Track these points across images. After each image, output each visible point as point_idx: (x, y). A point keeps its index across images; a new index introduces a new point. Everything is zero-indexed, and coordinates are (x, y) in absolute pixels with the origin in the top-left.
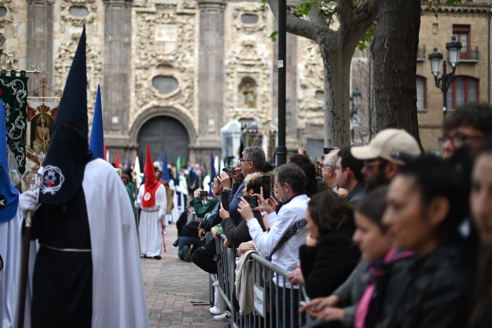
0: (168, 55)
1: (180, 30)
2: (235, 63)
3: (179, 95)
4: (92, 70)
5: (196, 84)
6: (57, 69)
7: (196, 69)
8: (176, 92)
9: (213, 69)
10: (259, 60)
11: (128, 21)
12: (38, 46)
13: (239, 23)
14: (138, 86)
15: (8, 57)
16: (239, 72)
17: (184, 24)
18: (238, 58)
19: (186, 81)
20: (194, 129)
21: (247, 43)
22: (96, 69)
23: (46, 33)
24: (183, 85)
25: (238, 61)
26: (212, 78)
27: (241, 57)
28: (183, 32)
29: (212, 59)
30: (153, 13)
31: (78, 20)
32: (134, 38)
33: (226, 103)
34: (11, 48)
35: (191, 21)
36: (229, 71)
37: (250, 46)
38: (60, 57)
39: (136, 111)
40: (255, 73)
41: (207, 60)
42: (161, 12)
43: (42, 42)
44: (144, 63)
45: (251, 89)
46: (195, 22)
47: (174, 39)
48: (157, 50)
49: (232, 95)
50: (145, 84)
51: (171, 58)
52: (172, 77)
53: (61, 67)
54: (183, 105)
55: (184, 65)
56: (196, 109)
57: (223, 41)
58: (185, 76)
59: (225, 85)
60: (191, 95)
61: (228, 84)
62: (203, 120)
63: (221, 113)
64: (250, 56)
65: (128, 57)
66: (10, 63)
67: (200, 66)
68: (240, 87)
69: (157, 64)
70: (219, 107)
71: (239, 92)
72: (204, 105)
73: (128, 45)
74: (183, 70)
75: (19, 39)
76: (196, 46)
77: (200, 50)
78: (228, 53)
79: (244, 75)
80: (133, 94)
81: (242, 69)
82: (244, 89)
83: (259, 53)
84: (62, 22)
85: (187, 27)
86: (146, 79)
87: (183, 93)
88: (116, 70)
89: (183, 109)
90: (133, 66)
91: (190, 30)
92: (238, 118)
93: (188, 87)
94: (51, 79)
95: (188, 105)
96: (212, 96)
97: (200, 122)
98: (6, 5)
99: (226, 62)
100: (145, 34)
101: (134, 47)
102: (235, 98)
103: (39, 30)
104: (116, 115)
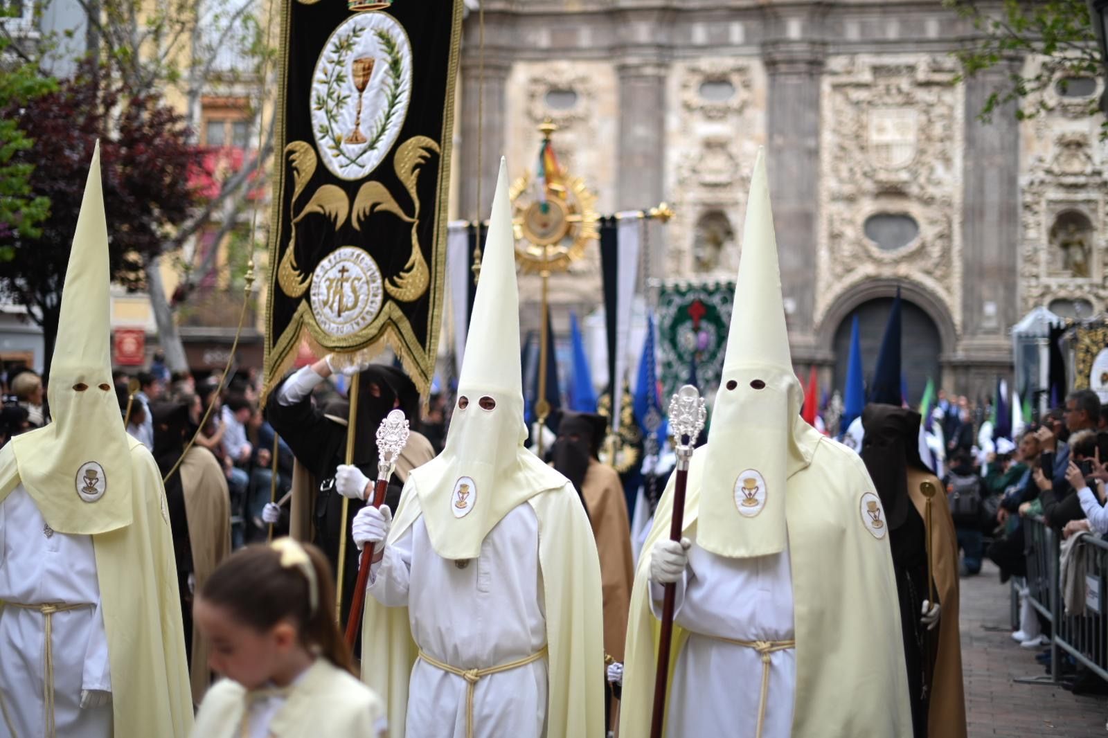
0: (897, 170)
1: (922, 119)
2: (1042, 183)
3: (920, 252)
5: (956, 228)
7: (957, 199)
8: (913, 245)
9: (993, 196)
10: (1099, 173)
11: (814, 104)
12: (638, 162)
13: (1051, 96)
14: (835, 237)
16: (1050, 202)
17: (932, 105)
18: (1049, 172)
19: (933, 222)
20: (953, 325)
21: (1069, 137)
23: (654, 136)
24: (928, 232)
25: (1048, 178)
26: (992, 216)
27: (1056, 169)
28: (930, 121)
29: (992, 175)
30: (865, 86)
31: (716, 108)
32: (828, 139)
33: (1021, 266)
34: (588, 168)
35: (948, 97)
36: (1029, 198)
37: (1075, 145)
38: (680, 182)
39: (829, 287)
40: (1088, 201)
41: (981, 180)
42: (882, 83)
43: (645, 156)
44: (848, 189)
45: (1078, 237)
46: (956, 98)
47: (911, 137)
48: (875, 160)
49: (1036, 251)
50: (850, 232)
51: (904, 176)
52: (906, 218)
53: (681, 202)
54: (928, 273)
55: (931, 190)
56: (956, 280)
57: (1017, 136)
58: (933, 212)
59: (1020, 229)
60: (946, 253)
61: (1026, 227)
62: (972, 304)
63: (1011, 288)
64: (1076, 166)
65: (815, 177)
67: (966, 192)
68: (1053, 233)
69: (877, 189)
70: (1007, 276)
71: (1050, 242)
72: (974, 272)
73: (814, 153)
74: (928, 201)
75: (600, 151)
76: (957, 151)
77: (966, 157)
78: (1027, 160)
79: (1060, 208)
80: (823, 255)
81: (1060, 195)
82: (1062, 236)
83: (1097, 159)
84: (687, 115)
85: (938, 111)
86: (851, 222)
87: (929, 249)
88: (790, 205)
89: (929, 283)
90: (824, 197)
91: (942, 116)
92: (1048, 299)
93: (941, 236)
95: (938, 273)
96: (991, 254)
97: (966, 307)
98: (579, 87)
99: (1023, 181)
100: (850, 128)
101: (826, 157)
102: (1043, 256)
103: (640, 131)
104: (791, 296)
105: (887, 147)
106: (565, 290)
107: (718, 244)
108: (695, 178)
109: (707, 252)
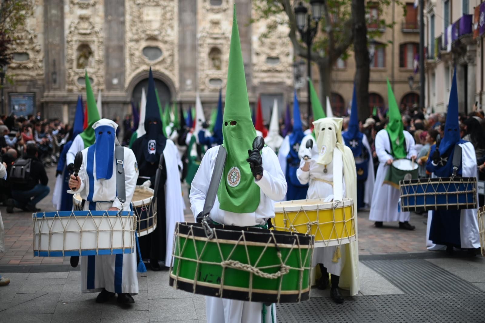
0: (155, 30)
1: (163, 11)
2: (206, 37)
3: (163, 61)
4: (96, 43)
5: (176, 52)
6: (68, 42)
7: (176, 41)
8: (160, 59)
9: (189, 41)
10: (224, 34)
11: (123, 4)
12: (54, 24)
13: (208, 5)
14: (132, 55)
15: (30, 34)
16: (209, 44)
17: (166, 7)
18: (208, 33)
19: (168, 50)
20: (175, 87)
21: (214, 20)
22: (99, 42)
23: (59, 14)
24: (166, 54)
25: (208, 35)
26: (188, 49)
27: (210, 32)
28: (165, 12)
29: (188, 33)
31: (84, 4)
32: (128, 18)
33: (200, 67)
34: (32, 25)
35: (171, 4)
36: (201, 42)
37: (216, 23)
38: (70, 32)
39: (130, 74)
40: (221, 44)
41: (184, 35)
43: (56, 22)
44: (136, 37)
45: (217, 56)
46: (175, 4)
47: (159, 18)
49: (204, 61)
50: (137, 53)
51: (156, 33)
52: (157, 48)
53: (71, 41)
54: (166, 69)
55: (167, 38)
56: (176, 71)
57: (196, 19)
58: (167, 46)
59: (198, 54)
60: (172, 61)
61: (200, 52)
62: (182, 81)
63: (195, 74)
64: (216, 31)
65: (124, 32)
66: (31, 38)
67: (179, 39)
68: (209, 55)
69: (147, 37)
70: (194, 70)
71: (209, 58)
72: (183, 69)
73: (123, 23)
74: (165, 42)
75: (37, 19)
76: (176, 23)
77: (179, 26)
78: (200, 28)
79: (212, 46)
80: (128, 62)
81: (212, 41)
82: (212, 56)
83: (223, 28)
84: (71, 5)
85: (168, 9)
86: (137, 49)
87: (166, 60)
88: (114, 43)
89: (167, 73)
90: (127, 40)
91: (170, 11)
92: (209, 78)
93: (170, 55)
94: (63, 51)
96: (188, 62)
99: (199, 35)
100: (136, 14)
101: (128, 25)
102: (206, 63)
103: (54, 12)
104: (116, 77)
105: (150, 21)
106: (24, 75)
107: (86, 58)
108: (76, 32)
109: (82, 60)
